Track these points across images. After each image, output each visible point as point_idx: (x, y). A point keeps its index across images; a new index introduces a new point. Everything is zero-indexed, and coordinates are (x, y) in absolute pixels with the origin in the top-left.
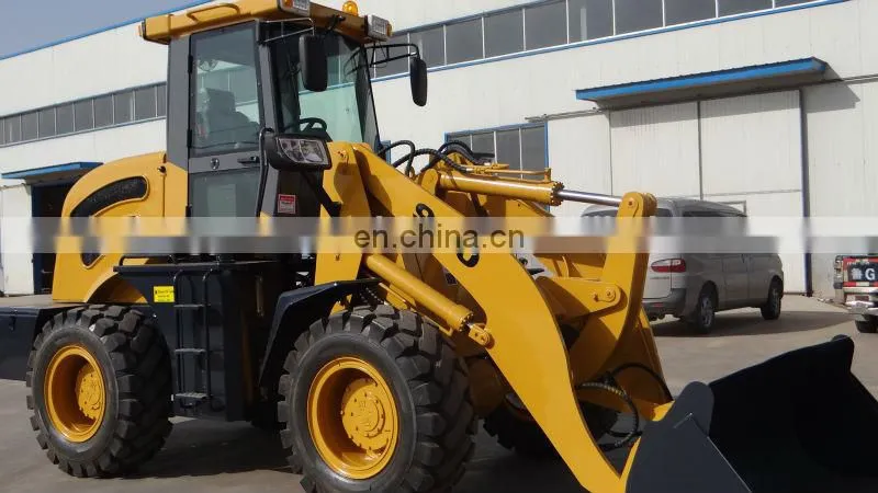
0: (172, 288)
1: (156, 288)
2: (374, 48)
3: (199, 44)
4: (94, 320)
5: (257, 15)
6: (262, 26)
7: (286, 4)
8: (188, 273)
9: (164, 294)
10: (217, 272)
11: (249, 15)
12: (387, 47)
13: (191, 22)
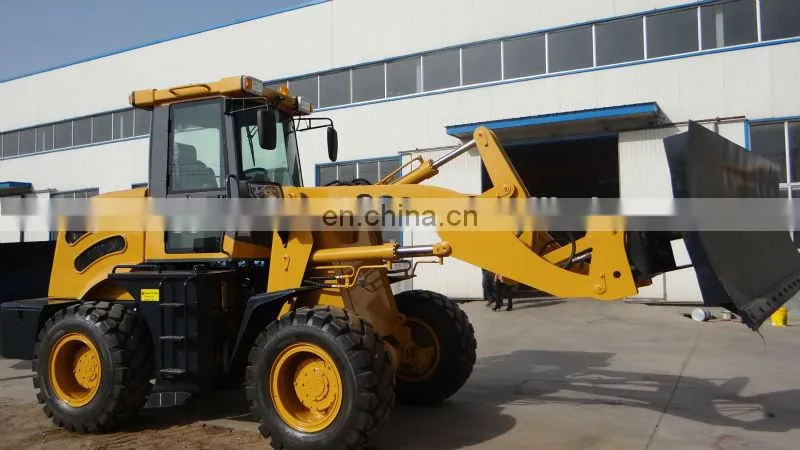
0: (157, 291)
1: (143, 291)
2: (300, 119)
3: (176, 112)
4: (89, 312)
5: (224, 94)
6: (228, 101)
7: (247, 87)
8: (170, 279)
9: (151, 295)
10: (194, 280)
11: (218, 93)
12: (310, 119)
13: (172, 96)
